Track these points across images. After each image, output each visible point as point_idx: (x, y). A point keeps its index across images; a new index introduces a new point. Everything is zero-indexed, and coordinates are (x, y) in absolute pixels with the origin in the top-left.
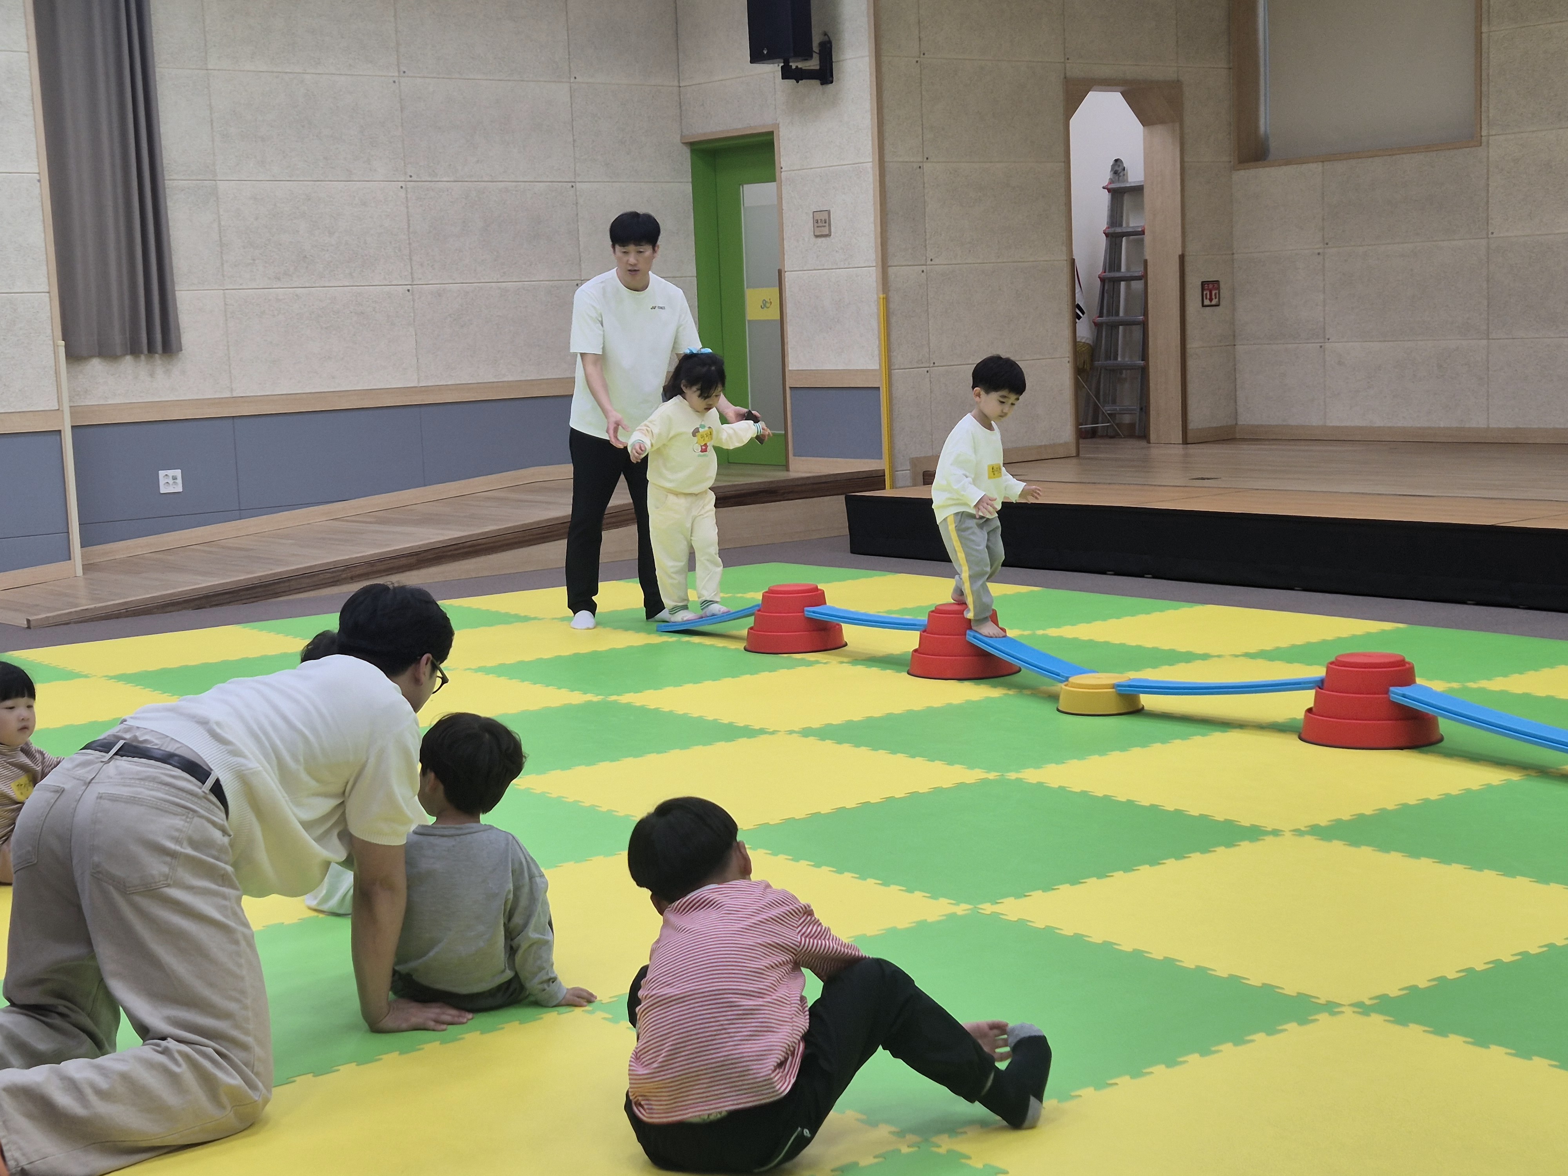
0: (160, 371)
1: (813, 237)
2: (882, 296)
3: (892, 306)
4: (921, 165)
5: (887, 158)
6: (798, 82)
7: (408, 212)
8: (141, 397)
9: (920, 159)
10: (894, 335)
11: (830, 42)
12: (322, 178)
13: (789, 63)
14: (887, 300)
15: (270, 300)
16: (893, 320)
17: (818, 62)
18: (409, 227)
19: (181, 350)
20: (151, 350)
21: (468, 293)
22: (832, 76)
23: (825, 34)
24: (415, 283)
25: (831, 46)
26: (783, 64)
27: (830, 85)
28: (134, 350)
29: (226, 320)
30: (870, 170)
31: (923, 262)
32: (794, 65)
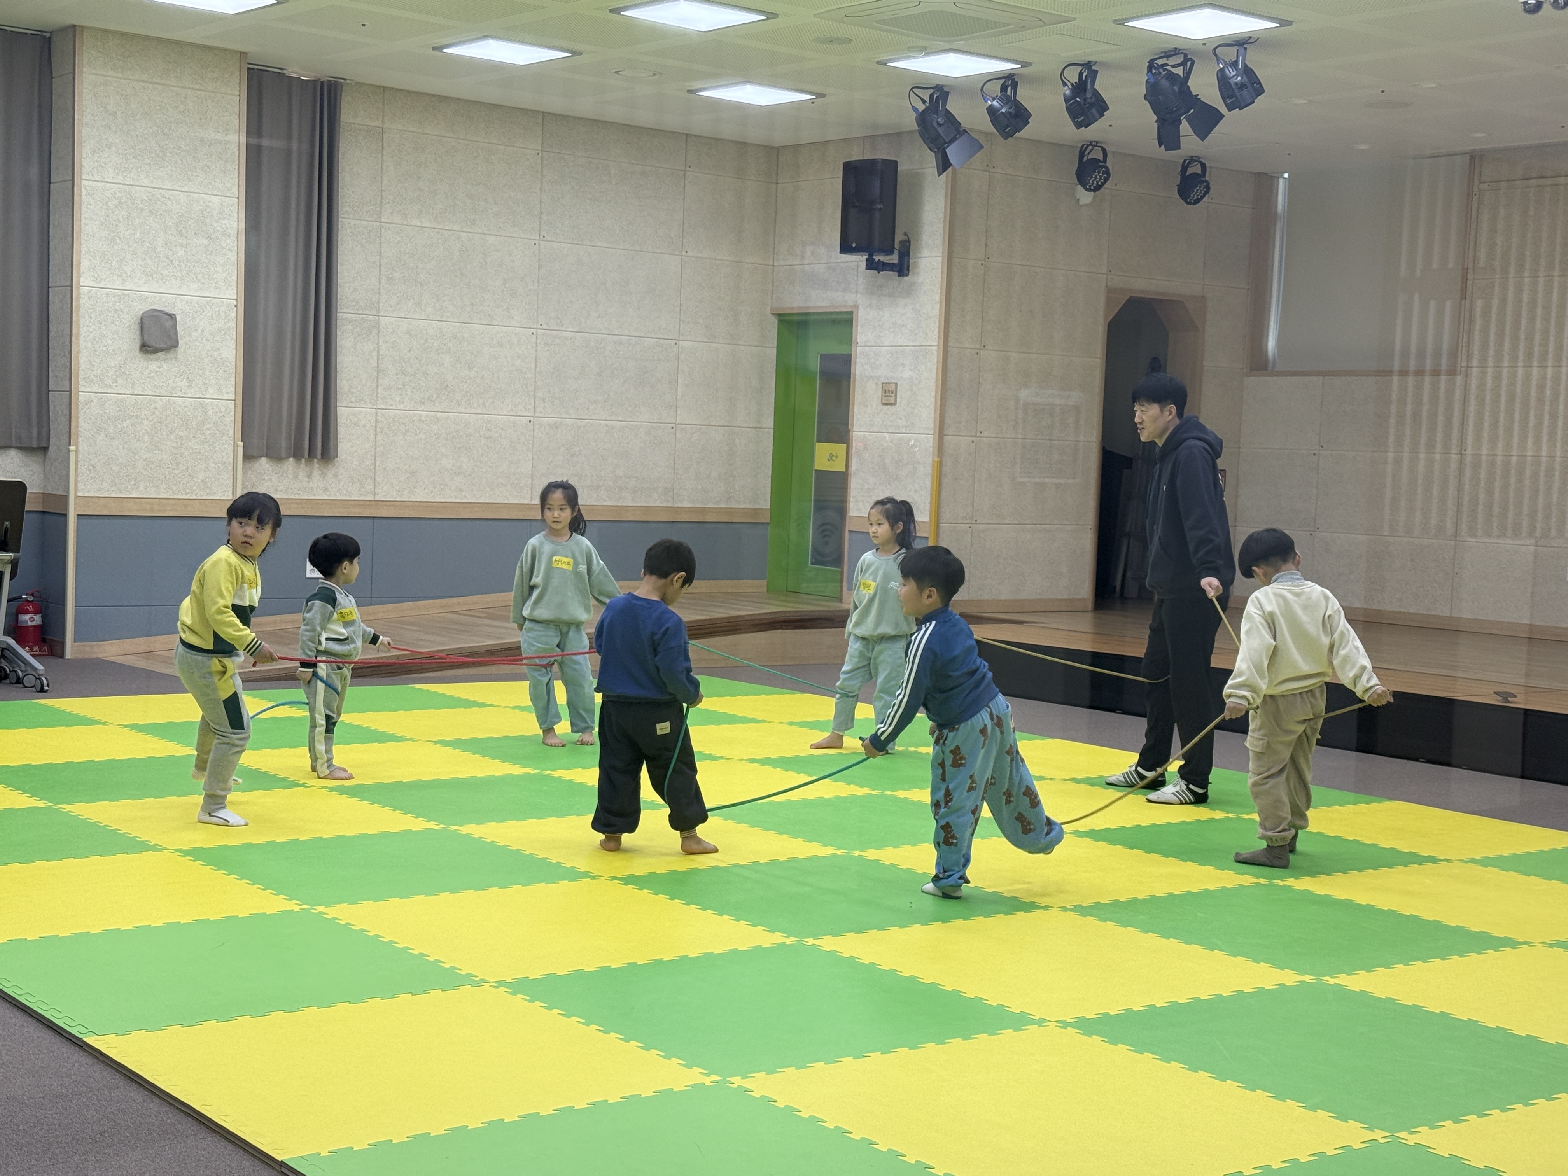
0: (316, 473)
1: (881, 404)
2: (936, 459)
3: (945, 469)
4: (978, 351)
5: (951, 344)
6: (879, 273)
7: (537, 355)
8: (298, 494)
9: (978, 346)
10: (944, 494)
11: (909, 241)
12: (468, 321)
13: (873, 255)
14: (940, 464)
15: (414, 421)
16: (945, 481)
17: (897, 257)
18: (536, 367)
19: (337, 457)
20: (311, 455)
21: (580, 427)
22: (908, 270)
23: (905, 234)
24: (536, 415)
25: (910, 245)
26: (867, 257)
27: (906, 278)
28: (297, 455)
29: (376, 434)
30: (935, 352)
31: (973, 434)
32: (877, 258)
